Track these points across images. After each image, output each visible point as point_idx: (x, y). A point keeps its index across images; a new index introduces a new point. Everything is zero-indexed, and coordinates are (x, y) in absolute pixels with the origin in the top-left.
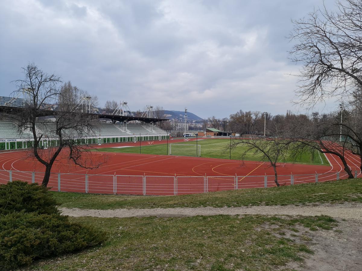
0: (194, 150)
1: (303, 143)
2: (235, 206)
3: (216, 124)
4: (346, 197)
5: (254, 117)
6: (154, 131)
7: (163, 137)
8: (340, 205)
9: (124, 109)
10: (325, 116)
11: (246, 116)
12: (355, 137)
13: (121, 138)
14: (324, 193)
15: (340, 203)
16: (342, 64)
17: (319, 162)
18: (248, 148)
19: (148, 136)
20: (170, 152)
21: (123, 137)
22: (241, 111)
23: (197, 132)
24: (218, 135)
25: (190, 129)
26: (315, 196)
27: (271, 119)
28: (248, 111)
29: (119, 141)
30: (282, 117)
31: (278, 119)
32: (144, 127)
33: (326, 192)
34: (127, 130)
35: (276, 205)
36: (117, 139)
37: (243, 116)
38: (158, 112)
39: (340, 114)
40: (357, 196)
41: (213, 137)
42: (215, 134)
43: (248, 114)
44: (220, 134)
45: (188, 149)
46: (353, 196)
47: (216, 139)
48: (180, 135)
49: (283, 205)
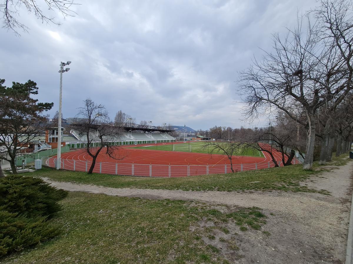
0: (188, 148)
1: (247, 144)
2: (197, 190)
3: (202, 133)
4: (274, 186)
5: (223, 130)
6: (167, 137)
7: (172, 141)
8: (269, 193)
9: (150, 125)
10: (261, 129)
11: (219, 129)
12: (278, 141)
13: (148, 141)
14: (258, 182)
15: (269, 191)
16: (268, 97)
17: (259, 155)
18: (214, 148)
19: (163, 140)
20: (174, 149)
21: (149, 140)
22: (216, 126)
23: (191, 138)
24: (203, 139)
25: (188, 136)
26: (252, 184)
27: (233, 131)
28: (220, 126)
29: (147, 143)
30: (239, 130)
31: (236, 131)
32: (161, 135)
33: (259, 181)
34: (151, 136)
35: (224, 191)
36: (146, 141)
37: (217, 129)
38: (169, 127)
39: (269, 128)
40: (281, 185)
41: (200, 141)
42: (201, 139)
43: (220, 128)
44: (204, 139)
45: (185, 147)
46: (279, 185)
47: (202, 142)
48: (181, 139)
49: (228, 191)
